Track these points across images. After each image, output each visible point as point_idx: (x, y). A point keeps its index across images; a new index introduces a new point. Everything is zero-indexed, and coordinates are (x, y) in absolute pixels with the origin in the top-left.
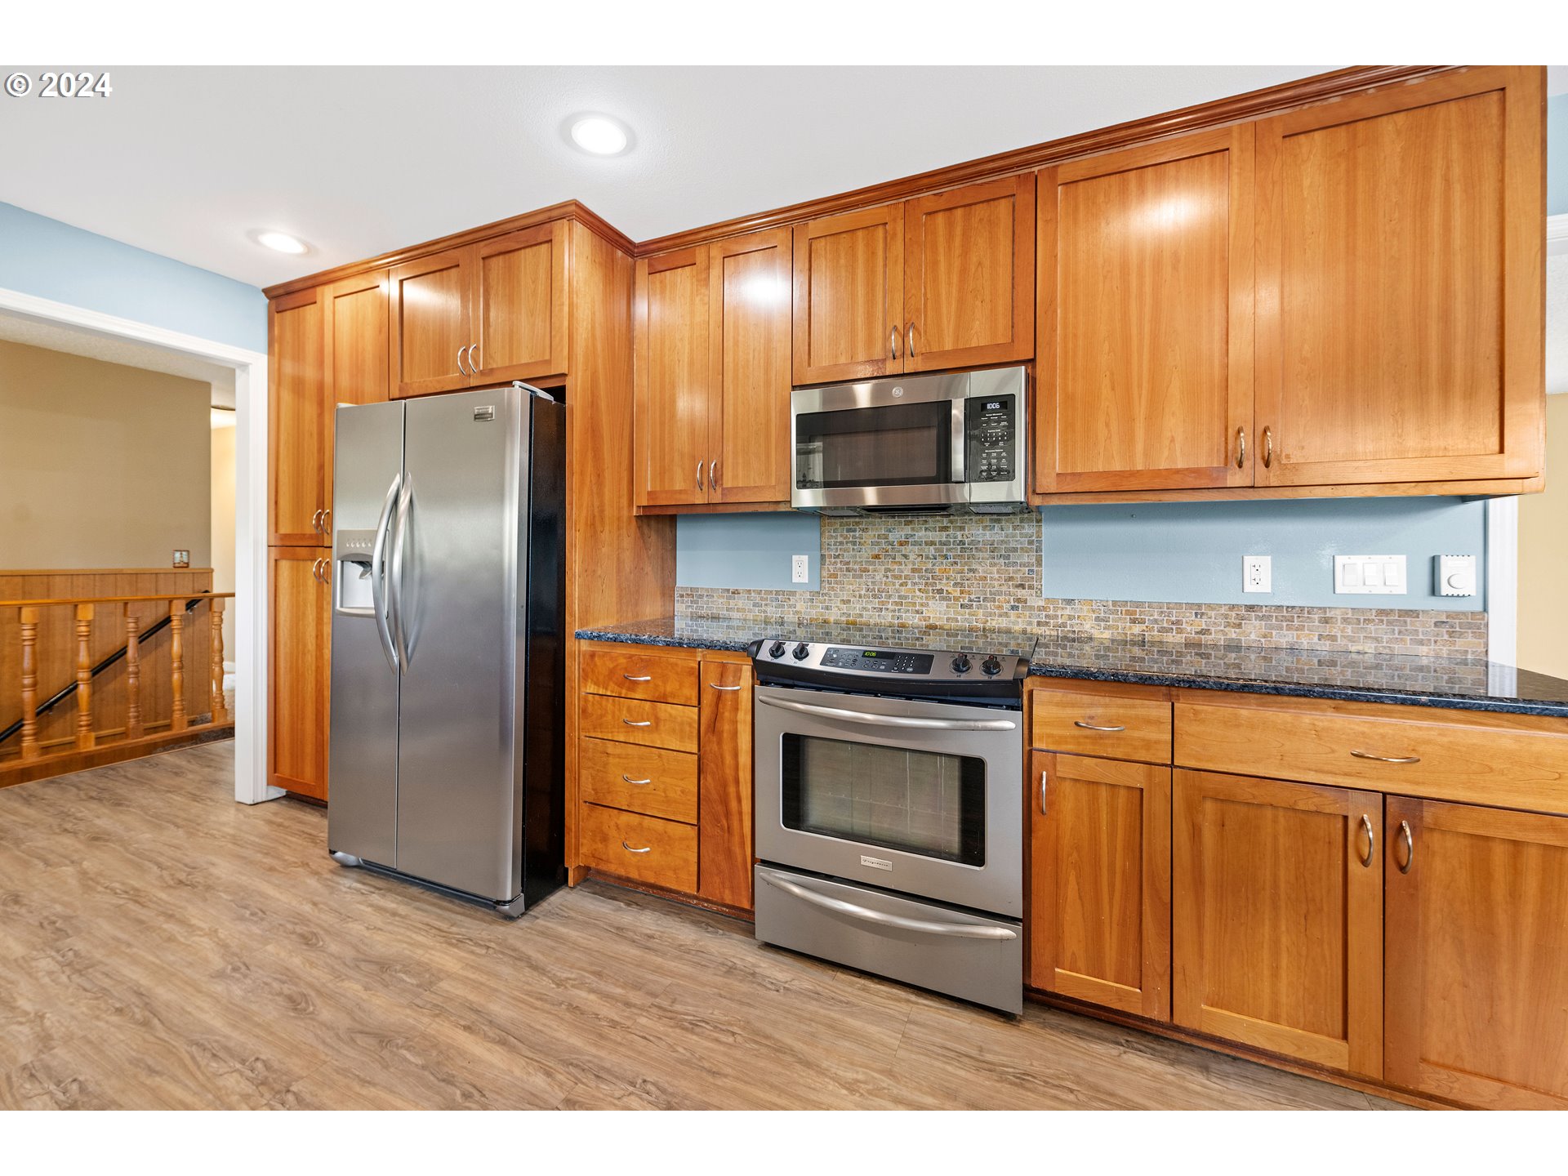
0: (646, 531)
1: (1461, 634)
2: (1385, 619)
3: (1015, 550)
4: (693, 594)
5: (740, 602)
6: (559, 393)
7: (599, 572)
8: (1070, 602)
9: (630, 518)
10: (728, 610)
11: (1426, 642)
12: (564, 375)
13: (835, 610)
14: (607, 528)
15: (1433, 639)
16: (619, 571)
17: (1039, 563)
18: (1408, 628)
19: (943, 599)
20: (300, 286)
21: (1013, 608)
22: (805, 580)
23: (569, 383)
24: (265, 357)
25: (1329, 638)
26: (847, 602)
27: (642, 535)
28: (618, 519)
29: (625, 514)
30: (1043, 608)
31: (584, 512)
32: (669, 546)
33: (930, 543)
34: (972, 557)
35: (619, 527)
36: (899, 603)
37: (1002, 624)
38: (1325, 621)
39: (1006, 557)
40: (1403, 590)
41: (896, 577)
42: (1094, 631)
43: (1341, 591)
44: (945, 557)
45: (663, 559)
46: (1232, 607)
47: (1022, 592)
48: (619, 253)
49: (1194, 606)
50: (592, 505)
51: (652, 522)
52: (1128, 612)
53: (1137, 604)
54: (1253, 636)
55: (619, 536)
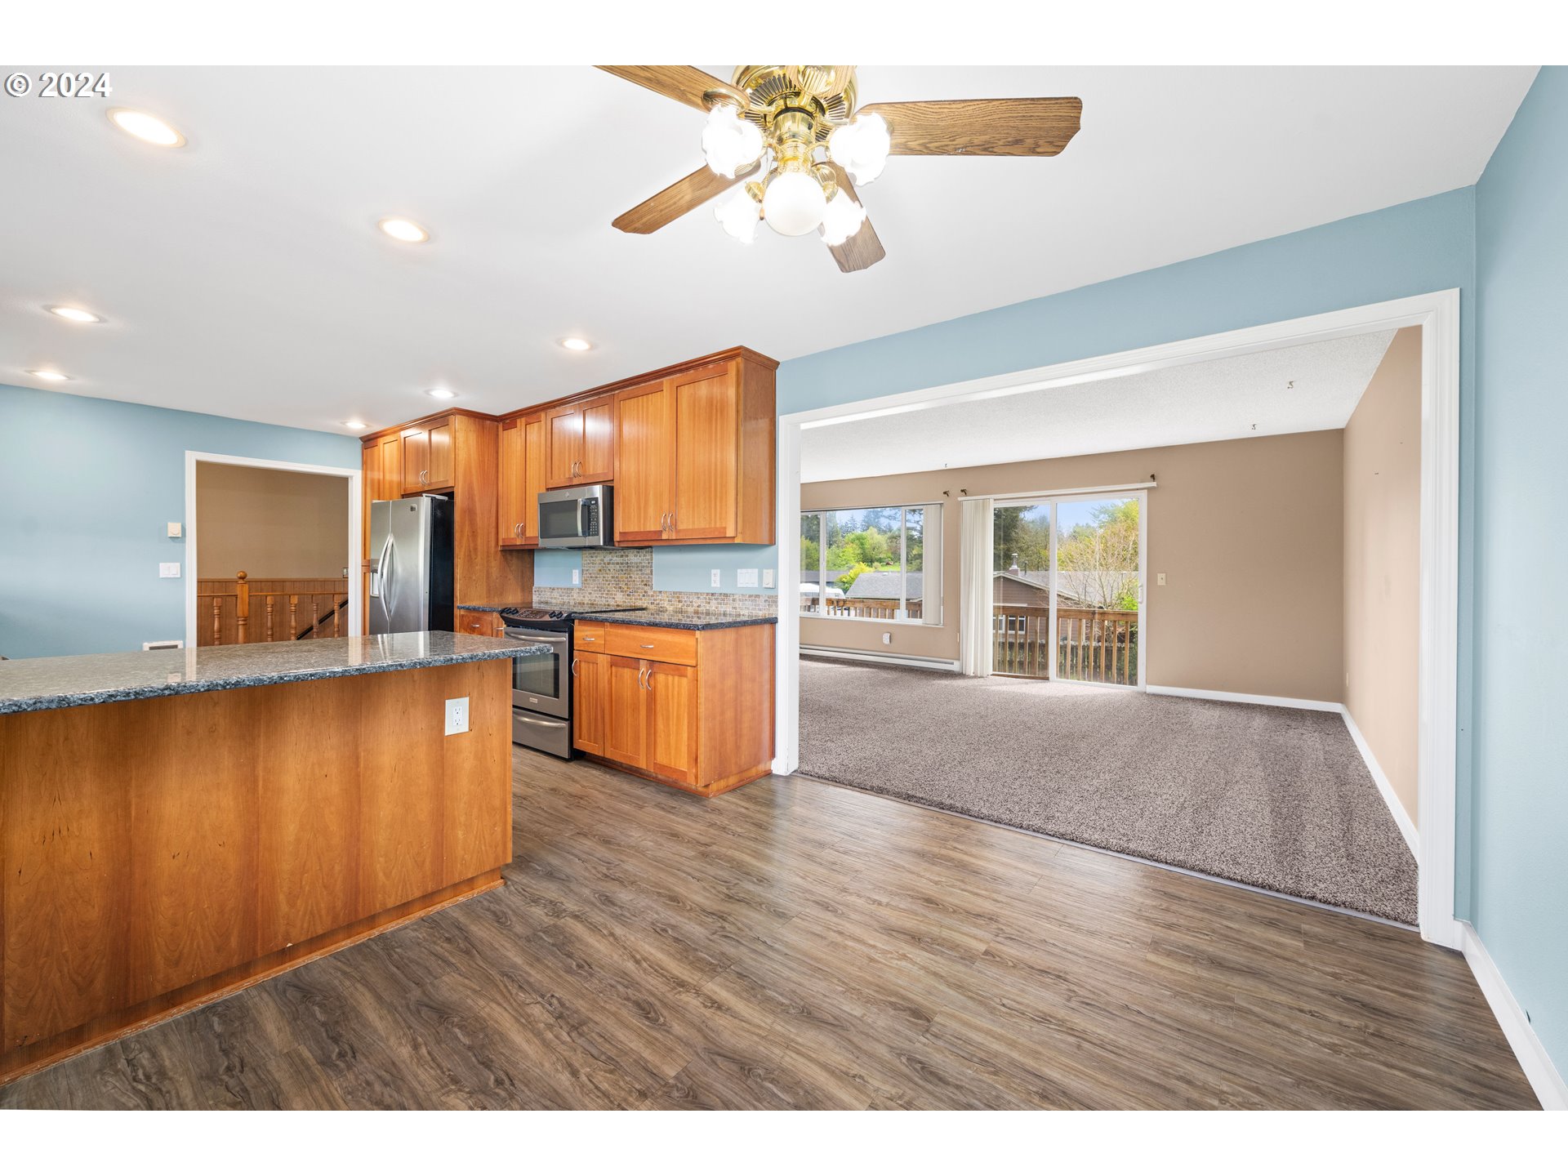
0: (509, 558)
1: (772, 605)
2: (750, 599)
3: (644, 567)
4: (539, 590)
5: (555, 594)
6: (451, 495)
7: (474, 578)
8: (660, 592)
9: (496, 552)
10: (551, 598)
11: (761, 609)
12: (453, 487)
13: (586, 598)
14: (479, 558)
15: (764, 607)
16: (488, 578)
17: (652, 574)
18: (757, 603)
19: (622, 591)
20: (372, 437)
21: (644, 596)
22: (577, 583)
23: (455, 490)
24: (360, 471)
25: (735, 608)
26: (590, 594)
27: (506, 559)
28: (488, 552)
29: (493, 550)
30: (653, 596)
31: (463, 550)
32: (528, 566)
33: (618, 564)
34: (631, 570)
35: (488, 557)
36: (607, 594)
37: (639, 604)
38: (734, 600)
39: (641, 570)
40: (756, 585)
41: (607, 581)
42: (668, 607)
43: (739, 585)
44: (622, 570)
45: (522, 572)
46: (708, 594)
47: (646, 588)
48: (488, 422)
49: (697, 594)
50: (469, 546)
51: (514, 553)
52: (678, 597)
53: (680, 593)
54: (714, 608)
55: (488, 561)
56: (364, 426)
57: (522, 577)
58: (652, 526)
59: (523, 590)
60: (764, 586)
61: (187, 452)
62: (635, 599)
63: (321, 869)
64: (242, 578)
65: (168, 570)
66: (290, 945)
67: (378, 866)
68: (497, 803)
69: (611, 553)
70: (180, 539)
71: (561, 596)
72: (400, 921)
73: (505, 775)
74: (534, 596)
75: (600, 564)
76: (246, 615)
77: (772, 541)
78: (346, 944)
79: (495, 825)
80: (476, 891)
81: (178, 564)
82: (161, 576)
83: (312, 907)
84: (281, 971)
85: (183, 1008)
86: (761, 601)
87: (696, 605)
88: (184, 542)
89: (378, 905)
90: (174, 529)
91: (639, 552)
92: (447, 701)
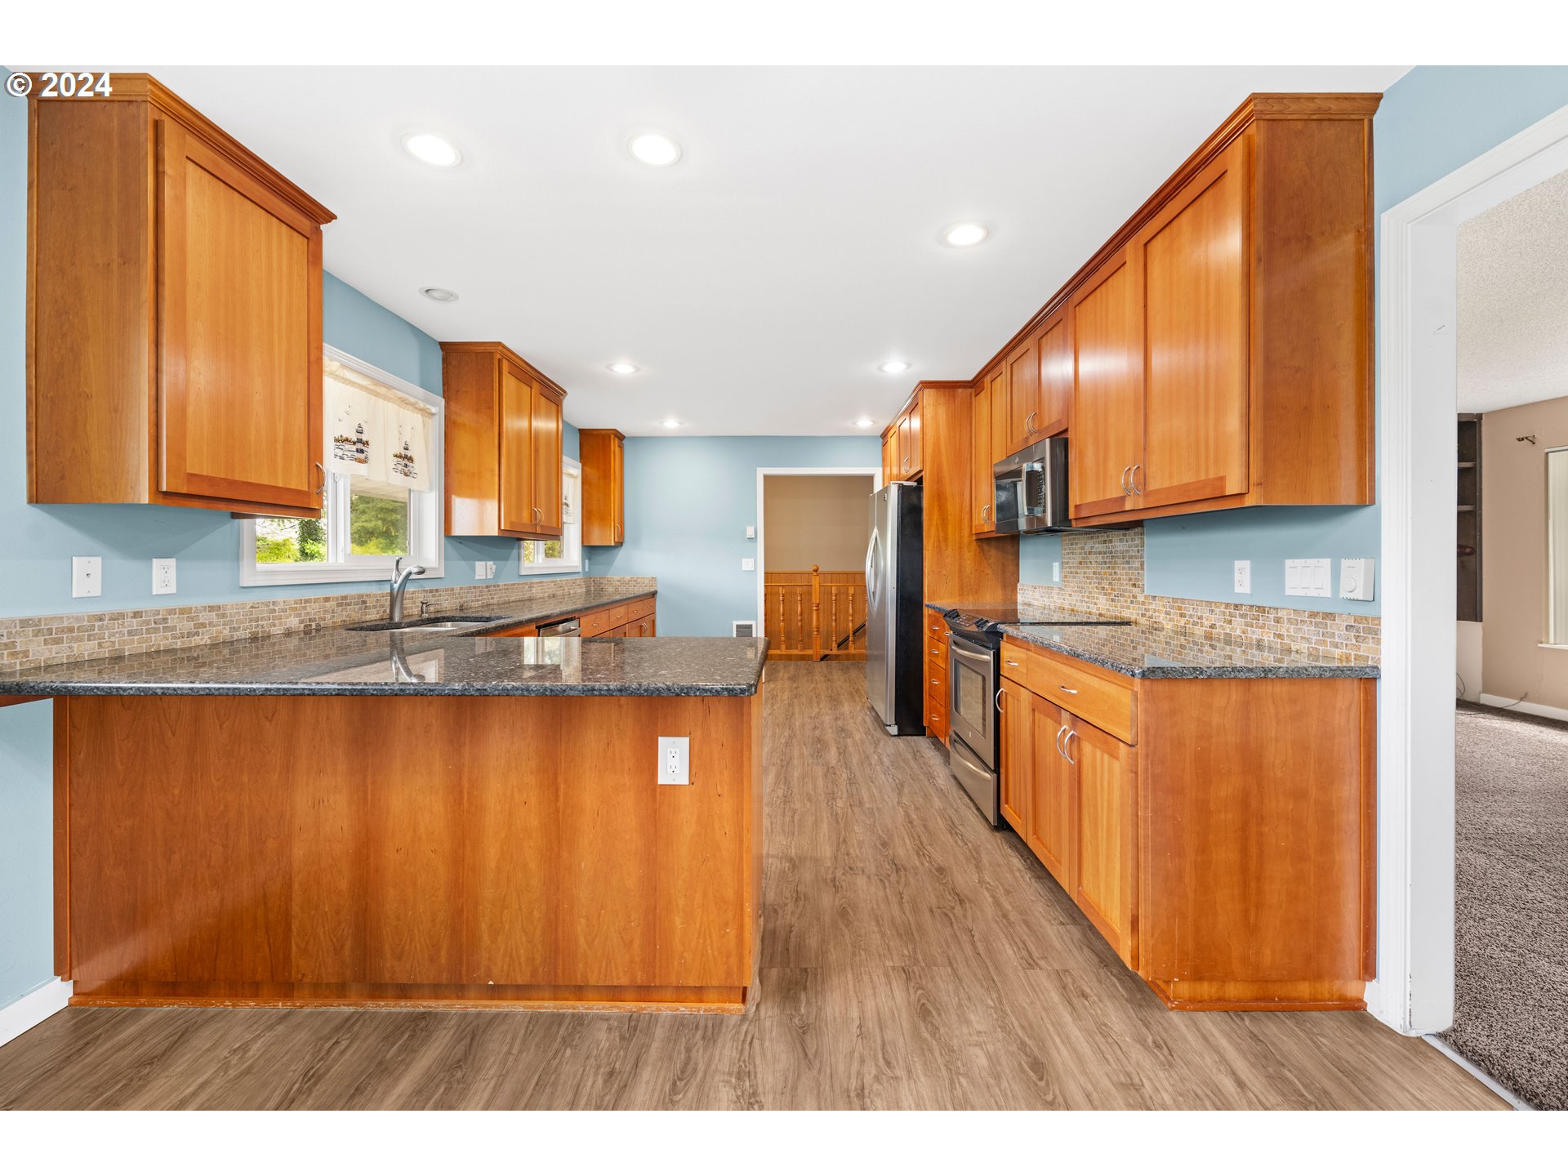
0: (986, 547)
1: (1365, 638)
2: (1314, 620)
3: (1131, 557)
4: (1023, 588)
5: (1037, 594)
6: (919, 481)
7: (944, 572)
8: (1155, 598)
9: (970, 543)
10: (1033, 600)
11: (1339, 645)
12: (922, 471)
13: (1066, 601)
14: (950, 549)
15: (1345, 642)
16: (960, 572)
17: (1142, 569)
18: (1329, 630)
19: (1105, 594)
20: (885, 433)
21: (1132, 602)
23: (925, 475)
25: (1280, 636)
26: (1070, 595)
27: (982, 550)
28: (960, 543)
29: (966, 540)
30: (1143, 603)
31: (932, 540)
32: (1010, 557)
33: (1100, 553)
34: (1115, 563)
35: (960, 548)
36: (1088, 597)
37: (1127, 614)
38: (1278, 620)
39: (1128, 563)
40: (1327, 593)
41: (1088, 578)
42: (1164, 622)
43: (1288, 592)
44: (1105, 562)
45: (1003, 565)
46: (1227, 605)
47: (1135, 590)
48: (960, 390)
49: (1209, 603)
50: (938, 535)
51: (993, 542)
52: (1180, 608)
53: (1183, 600)
54: (1238, 632)
55: (960, 552)
56: (871, 423)
57: (1004, 571)
58: (1114, 493)
59: (1004, 586)
60: (1343, 594)
61: (758, 469)
62: (1122, 607)
63: (520, 909)
64: (816, 571)
65: (747, 564)
66: (491, 983)
67: (579, 928)
68: (730, 894)
69: (1092, 538)
70: (753, 540)
71: (1042, 597)
72: (608, 1004)
73: (741, 859)
74: (1019, 595)
75: (1081, 554)
76: (818, 602)
77: (1366, 496)
78: (549, 1006)
79: (726, 924)
80: (703, 1006)
81: (753, 560)
82: (743, 569)
83: (512, 950)
84: (486, 1006)
85: (409, 1004)
86: (1338, 628)
87: (1207, 623)
88: (756, 542)
89: (579, 976)
90: (750, 532)
91: (1125, 535)
92: (659, 738)
